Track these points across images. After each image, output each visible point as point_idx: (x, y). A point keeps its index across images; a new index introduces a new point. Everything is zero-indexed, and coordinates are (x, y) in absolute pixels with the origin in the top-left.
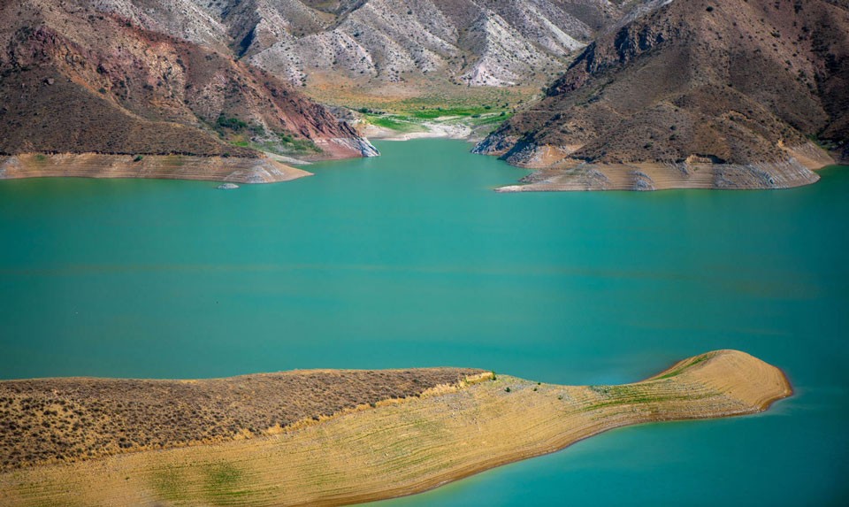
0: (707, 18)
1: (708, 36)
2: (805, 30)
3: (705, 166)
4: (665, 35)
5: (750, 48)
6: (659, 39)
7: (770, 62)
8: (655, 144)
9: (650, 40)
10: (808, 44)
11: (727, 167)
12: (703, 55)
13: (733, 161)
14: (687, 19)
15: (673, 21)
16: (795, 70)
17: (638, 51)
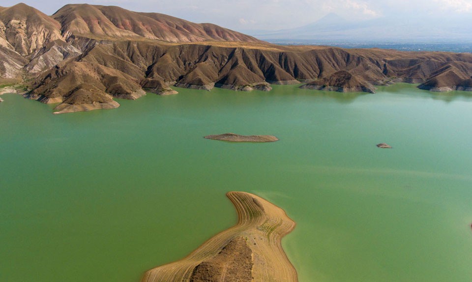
0: (76, 68)
1: (77, 72)
2: (95, 69)
3: (98, 104)
4: (67, 72)
5: (86, 74)
6: (66, 72)
7: (91, 77)
8: (85, 100)
9: (64, 73)
10: (96, 72)
11: (103, 104)
12: (77, 76)
13: (104, 102)
14: (72, 68)
15: (69, 68)
16: (96, 78)
17: (62, 75)
